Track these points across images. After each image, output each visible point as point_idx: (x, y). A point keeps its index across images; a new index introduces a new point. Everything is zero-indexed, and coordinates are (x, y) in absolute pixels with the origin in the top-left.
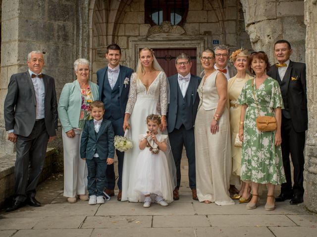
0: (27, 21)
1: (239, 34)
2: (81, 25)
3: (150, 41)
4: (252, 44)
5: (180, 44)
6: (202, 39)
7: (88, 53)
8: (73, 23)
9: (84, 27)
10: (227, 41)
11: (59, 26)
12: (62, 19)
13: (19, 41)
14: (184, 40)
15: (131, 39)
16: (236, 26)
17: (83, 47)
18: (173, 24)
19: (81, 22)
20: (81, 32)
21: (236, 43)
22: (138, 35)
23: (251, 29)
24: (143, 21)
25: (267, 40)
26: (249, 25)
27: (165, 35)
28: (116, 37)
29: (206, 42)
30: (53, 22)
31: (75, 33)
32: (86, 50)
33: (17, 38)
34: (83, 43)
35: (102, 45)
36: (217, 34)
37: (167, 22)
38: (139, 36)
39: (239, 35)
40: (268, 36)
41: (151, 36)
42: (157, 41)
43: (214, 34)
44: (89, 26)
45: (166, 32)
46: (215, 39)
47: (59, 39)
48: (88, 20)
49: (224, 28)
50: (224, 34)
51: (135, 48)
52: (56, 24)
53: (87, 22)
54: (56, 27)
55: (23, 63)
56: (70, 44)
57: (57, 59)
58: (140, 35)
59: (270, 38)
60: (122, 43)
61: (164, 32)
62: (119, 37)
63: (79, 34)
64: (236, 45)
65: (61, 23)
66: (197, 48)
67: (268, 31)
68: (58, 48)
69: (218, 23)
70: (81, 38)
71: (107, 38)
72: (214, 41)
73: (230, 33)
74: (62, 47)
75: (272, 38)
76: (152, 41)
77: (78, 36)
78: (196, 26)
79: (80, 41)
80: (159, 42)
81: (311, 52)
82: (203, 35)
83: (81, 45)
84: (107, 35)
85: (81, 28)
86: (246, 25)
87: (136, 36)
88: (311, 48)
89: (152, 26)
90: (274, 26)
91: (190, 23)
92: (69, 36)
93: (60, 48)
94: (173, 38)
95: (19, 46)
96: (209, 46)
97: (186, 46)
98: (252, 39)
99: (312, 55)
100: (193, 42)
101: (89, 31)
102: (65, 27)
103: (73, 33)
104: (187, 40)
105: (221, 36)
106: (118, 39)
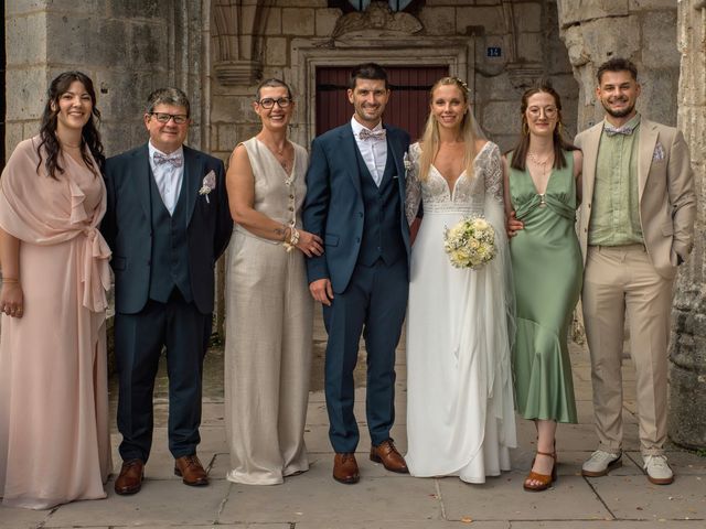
0: (65, 19)
1: (548, 33)
2: (185, 24)
3: (340, 48)
4: (574, 69)
5: (410, 56)
6: (459, 45)
7: (202, 88)
8: (168, 21)
9: (191, 29)
10: (520, 49)
11: (136, 28)
12: (142, 11)
13: (48, 65)
14: (420, 47)
15: (295, 43)
16: (543, 15)
17: (189, 74)
18: (394, 8)
19: (185, 16)
20: (185, 41)
21: (541, 54)
22: (313, 33)
23: (572, 36)
24: (326, 4)
26: (567, 26)
27: (375, 35)
28: (261, 39)
29: (471, 53)
30: (123, 19)
31: (173, 43)
32: (197, 82)
33: (43, 58)
34: (191, 65)
35: (229, 57)
36: (498, 32)
37: (380, 4)
38: (315, 36)
39: (549, 37)
40: (610, 54)
41: (343, 37)
42: (356, 48)
43: (491, 34)
44: (202, 25)
45: (378, 28)
46: (491, 45)
47: (136, 58)
48: (201, 12)
49: (513, 20)
50: (514, 33)
51: (306, 67)
52: (131, 24)
53: (197, 15)
54: (129, 31)
56: (161, 69)
57: (133, 105)
58: (318, 34)
60: (275, 53)
61: (374, 28)
62: (269, 39)
63: (182, 44)
65: (140, 21)
66: (451, 66)
67: (610, 43)
68: (134, 79)
69: (499, 8)
70: (185, 53)
71: (240, 42)
72: (489, 49)
73: (524, 32)
74: (144, 77)
76: (345, 49)
77: (179, 49)
78: (449, 13)
79: (185, 62)
80: (361, 52)
81: (689, 112)
82: (465, 35)
83: (185, 70)
84: (239, 35)
85: (186, 30)
86: (561, 26)
87: (308, 37)
88: (688, 105)
89: (345, 13)
90: (622, 33)
91: (434, 6)
92: (160, 51)
93: (140, 76)
94: (396, 43)
95: (49, 76)
96: (478, 61)
97: (425, 62)
98: (574, 58)
99: (690, 120)
100: (441, 52)
101: (203, 38)
102: (149, 31)
103: (168, 45)
104: (427, 47)
105: (507, 38)
106: (265, 43)
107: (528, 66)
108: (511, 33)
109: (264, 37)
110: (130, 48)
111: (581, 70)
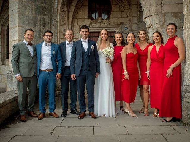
0: (23, 15)
2: (53, 18)
3: (91, 28)
4: (147, 28)
6: (118, 27)
7: (57, 34)
8: (49, 17)
9: (55, 19)
10: (132, 27)
11: (41, 18)
12: (42, 14)
13: (18, 26)
14: (109, 27)
16: (137, 20)
17: (54, 30)
18: (103, 19)
19: (53, 16)
20: (53, 22)
22: (84, 24)
23: (147, 20)
24: (87, 17)
25: (156, 26)
26: (146, 18)
27: (99, 25)
29: (121, 29)
30: (37, 16)
31: (50, 22)
32: (56, 32)
33: (17, 25)
36: (127, 24)
37: (100, 17)
39: (139, 25)
40: (157, 24)
41: (92, 25)
42: (95, 28)
43: (125, 24)
44: (57, 18)
46: (125, 27)
47: (41, 26)
48: (57, 15)
49: (130, 21)
50: (131, 24)
52: (39, 17)
53: (56, 16)
54: (39, 19)
56: (47, 28)
57: (40, 37)
59: (158, 25)
60: (76, 29)
61: (99, 23)
62: (75, 26)
63: (52, 23)
64: (137, 30)
65: (42, 17)
67: (157, 21)
68: (40, 31)
69: (127, 18)
70: (53, 25)
71: (68, 26)
73: (133, 24)
74: (43, 30)
75: (159, 25)
76: (92, 28)
77: (51, 24)
78: (116, 20)
79: (53, 27)
82: (119, 24)
83: (53, 29)
85: (53, 19)
86: (144, 18)
88: (187, 28)
89: (92, 20)
90: (160, 18)
91: (112, 18)
92: (47, 24)
93: (42, 30)
94: (104, 26)
95: (19, 29)
96: (122, 30)
98: (147, 25)
100: (114, 28)
101: (57, 22)
102: (44, 19)
103: (49, 23)
104: (111, 27)
105: (129, 25)
107: (134, 31)
108: (130, 24)
109: (74, 25)
110: (39, 23)
111: (149, 29)
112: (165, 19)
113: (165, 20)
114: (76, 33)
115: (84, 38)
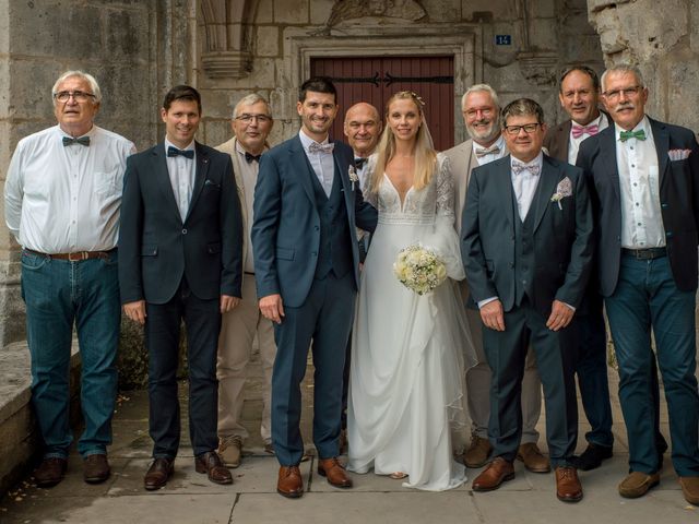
0: (31, 5)
1: (563, 19)
2: (169, 11)
3: (337, 38)
4: (605, 56)
5: (412, 45)
6: (467, 32)
8: (149, 7)
9: (176, 16)
10: (531, 36)
11: (113, 15)
13: (11, 57)
14: (423, 35)
15: (288, 32)
17: (174, 67)
19: (168, 2)
21: (555, 41)
22: (306, 22)
23: (605, 20)
25: (647, 51)
26: (599, 9)
27: (374, 23)
28: (251, 28)
29: (479, 41)
30: (97, 4)
31: (154, 32)
32: (182, 74)
33: (5, 49)
34: (176, 56)
35: (216, 47)
36: (507, 18)
38: (309, 24)
39: (564, 23)
40: (652, 40)
41: (341, 24)
42: (354, 37)
43: (499, 21)
44: (188, 11)
45: (377, 15)
46: (500, 32)
47: (113, 49)
49: (524, 6)
50: (525, 19)
51: (300, 57)
52: (106, 10)
53: (183, 1)
54: (105, 18)
55: (24, 116)
56: (142, 61)
57: (109, 102)
58: (313, 22)
59: (656, 46)
60: (266, 43)
61: (373, 15)
62: (260, 28)
63: (165, 33)
64: (554, 48)
65: (118, 7)
66: (457, 56)
67: (652, 27)
68: (111, 72)
70: (169, 43)
71: (228, 32)
72: (498, 37)
73: (538, 17)
74: (122, 69)
75: (660, 46)
76: (343, 38)
77: (162, 39)
79: (168, 53)
80: (359, 42)
82: (471, 22)
83: (169, 62)
84: (228, 24)
85: (169, 18)
86: (590, 8)
87: (302, 26)
90: (667, 15)
92: (140, 40)
93: (117, 70)
94: (397, 31)
95: (13, 71)
96: (486, 50)
97: (429, 51)
98: (607, 45)
100: (446, 40)
101: (188, 25)
102: (128, 18)
103: (149, 34)
104: (431, 35)
105: (517, 25)
106: (255, 32)
107: (540, 55)
108: (522, 19)
109: (254, 25)
110: (106, 38)
111: (615, 58)
112: (689, 18)
113: (688, 25)
114: (266, 61)
115: (312, 132)
